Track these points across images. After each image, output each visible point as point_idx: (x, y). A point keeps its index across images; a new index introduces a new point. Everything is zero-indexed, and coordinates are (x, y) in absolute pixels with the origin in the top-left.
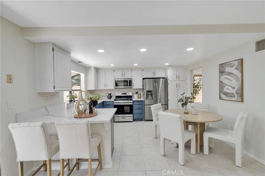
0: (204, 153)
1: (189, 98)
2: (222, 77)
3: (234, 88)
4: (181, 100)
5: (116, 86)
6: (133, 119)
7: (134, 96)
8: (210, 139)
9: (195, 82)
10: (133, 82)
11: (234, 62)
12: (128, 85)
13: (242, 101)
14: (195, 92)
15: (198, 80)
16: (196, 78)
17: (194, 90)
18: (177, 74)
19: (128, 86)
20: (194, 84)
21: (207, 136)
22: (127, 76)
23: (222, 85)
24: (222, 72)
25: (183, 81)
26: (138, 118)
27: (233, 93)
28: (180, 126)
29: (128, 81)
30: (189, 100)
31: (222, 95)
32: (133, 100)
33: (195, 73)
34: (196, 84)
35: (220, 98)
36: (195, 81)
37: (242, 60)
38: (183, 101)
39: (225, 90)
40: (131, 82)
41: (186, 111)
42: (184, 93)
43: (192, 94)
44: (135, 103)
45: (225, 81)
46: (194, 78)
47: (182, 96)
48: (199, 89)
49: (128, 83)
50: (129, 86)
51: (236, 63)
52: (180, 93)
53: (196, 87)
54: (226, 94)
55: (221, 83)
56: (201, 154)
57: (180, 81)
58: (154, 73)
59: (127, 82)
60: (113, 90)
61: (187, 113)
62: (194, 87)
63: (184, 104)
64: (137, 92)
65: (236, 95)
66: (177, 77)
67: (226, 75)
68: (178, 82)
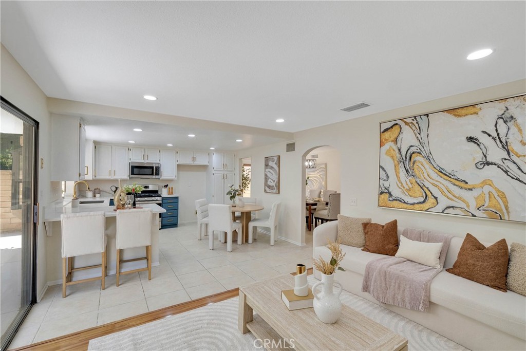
0: (249, 242)
1: (237, 191)
2: (267, 170)
3: (274, 181)
4: (229, 193)
5: (132, 174)
6: (162, 226)
7: (161, 191)
8: (255, 228)
9: (245, 173)
10: (162, 170)
11: (275, 158)
12: (154, 174)
13: (279, 193)
14: (244, 185)
15: (248, 171)
16: (246, 168)
17: (243, 183)
18: (224, 162)
19: (152, 174)
20: (243, 176)
21: (251, 225)
22: (152, 159)
23: (266, 177)
24: (267, 165)
25: (231, 171)
26: (169, 223)
27: (273, 186)
28: (229, 217)
29: (155, 167)
30: (237, 193)
31: (267, 188)
32: (163, 196)
33: (245, 161)
34: (245, 176)
35: (265, 191)
36: (244, 171)
37: (279, 156)
38: (231, 194)
39: (269, 183)
40: (158, 169)
41: (234, 205)
42: (233, 185)
43: (240, 186)
44: (165, 201)
45: (269, 174)
46: (243, 168)
47: (230, 189)
48: (248, 182)
49: (153, 171)
50: (156, 175)
51: (276, 159)
52: (229, 185)
53: (245, 179)
54: (269, 187)
55: (266, 175)
56: (247, 243)
57: (228, 171)
58: (194, 159)
59: (151, 170)
60: (127, 180)
61: (235, 206)
62: (243, 180)
63: (232, 197)
64: (167, 186)
65: (275, 188)
66: (225, 166)
67: (269, 168)
68: (225, 173)
